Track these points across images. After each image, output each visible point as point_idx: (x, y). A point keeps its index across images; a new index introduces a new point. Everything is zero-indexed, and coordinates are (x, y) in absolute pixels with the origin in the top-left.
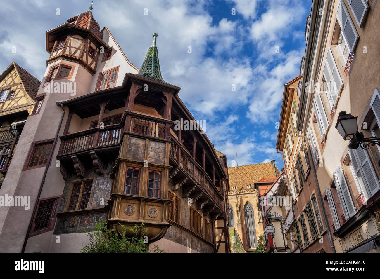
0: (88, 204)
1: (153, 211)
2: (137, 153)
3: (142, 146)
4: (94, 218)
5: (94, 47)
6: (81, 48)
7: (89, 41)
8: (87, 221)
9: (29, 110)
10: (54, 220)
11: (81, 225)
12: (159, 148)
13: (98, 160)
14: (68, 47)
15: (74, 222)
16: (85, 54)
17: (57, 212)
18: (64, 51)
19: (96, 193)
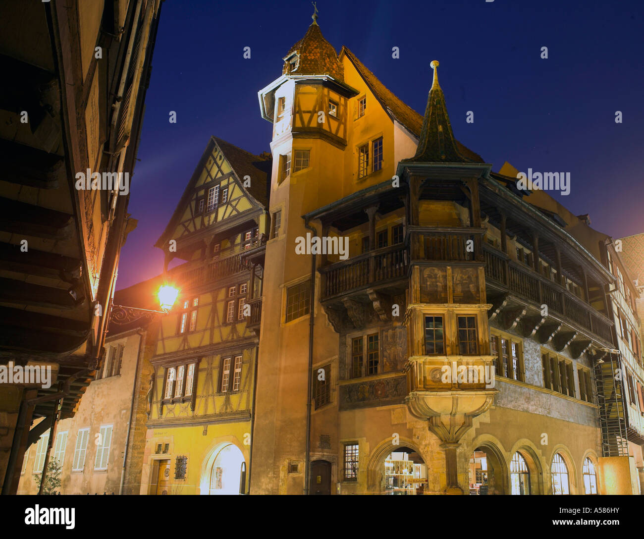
0: (378, 366)
2: (435, 291)
3: (441, 280)
4: (391, 387)
5: (336, 98)
6: (317, 110)
7: (326, 92)
8: (381, 390)
9: (256, 219)
12: (469, 277)
13: (381, 303)
15: (363, 393)
19: (386, 351)
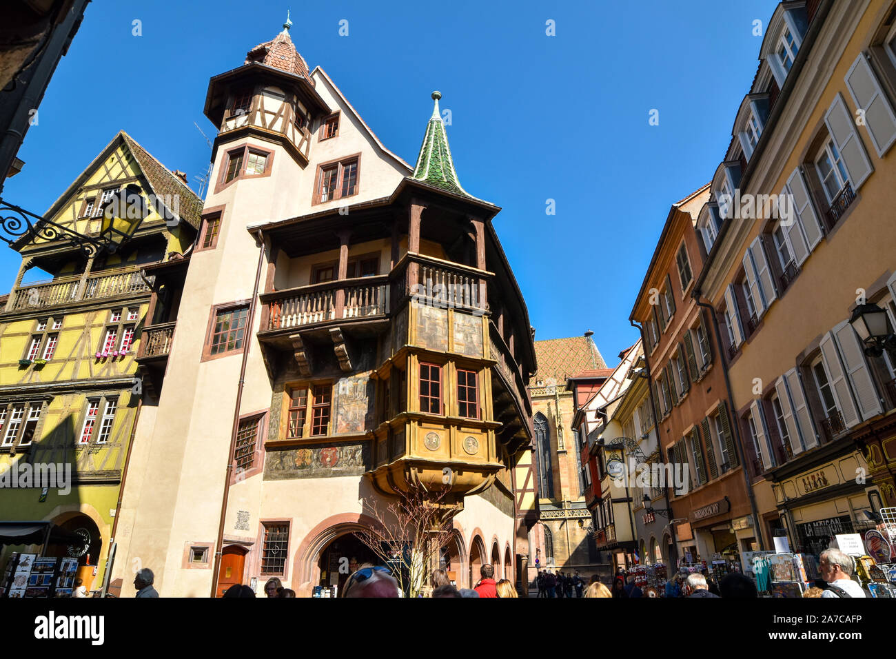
0: (328, 425)
1: (471, 442)
2: (434, 335)
3: (441, 322)
4: (346, 453)
5: (304, 111)
6: (283, 114)
7: (295, 100)
8: (331, 457)
10: (262, 455)
11: (321, 465)
12: (472, 326)
13: (346, 346)
14: (259, 110)
15: (303, 459)
16: (290, 126)
17: (266, 440)
18: (252, 120)
19: (342, 407)
